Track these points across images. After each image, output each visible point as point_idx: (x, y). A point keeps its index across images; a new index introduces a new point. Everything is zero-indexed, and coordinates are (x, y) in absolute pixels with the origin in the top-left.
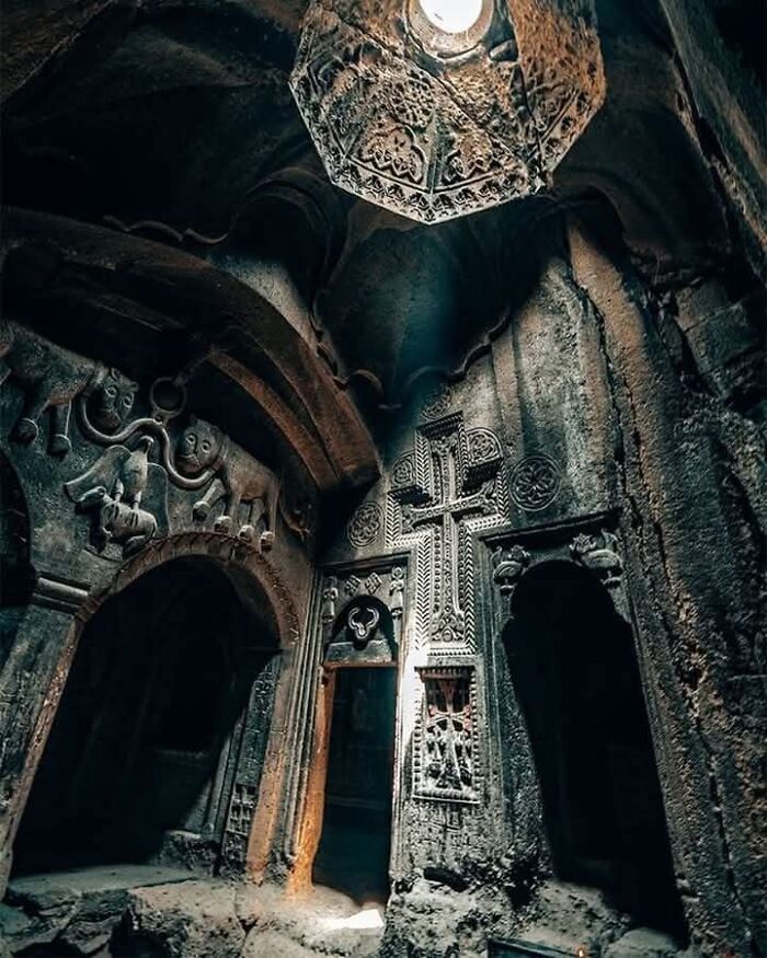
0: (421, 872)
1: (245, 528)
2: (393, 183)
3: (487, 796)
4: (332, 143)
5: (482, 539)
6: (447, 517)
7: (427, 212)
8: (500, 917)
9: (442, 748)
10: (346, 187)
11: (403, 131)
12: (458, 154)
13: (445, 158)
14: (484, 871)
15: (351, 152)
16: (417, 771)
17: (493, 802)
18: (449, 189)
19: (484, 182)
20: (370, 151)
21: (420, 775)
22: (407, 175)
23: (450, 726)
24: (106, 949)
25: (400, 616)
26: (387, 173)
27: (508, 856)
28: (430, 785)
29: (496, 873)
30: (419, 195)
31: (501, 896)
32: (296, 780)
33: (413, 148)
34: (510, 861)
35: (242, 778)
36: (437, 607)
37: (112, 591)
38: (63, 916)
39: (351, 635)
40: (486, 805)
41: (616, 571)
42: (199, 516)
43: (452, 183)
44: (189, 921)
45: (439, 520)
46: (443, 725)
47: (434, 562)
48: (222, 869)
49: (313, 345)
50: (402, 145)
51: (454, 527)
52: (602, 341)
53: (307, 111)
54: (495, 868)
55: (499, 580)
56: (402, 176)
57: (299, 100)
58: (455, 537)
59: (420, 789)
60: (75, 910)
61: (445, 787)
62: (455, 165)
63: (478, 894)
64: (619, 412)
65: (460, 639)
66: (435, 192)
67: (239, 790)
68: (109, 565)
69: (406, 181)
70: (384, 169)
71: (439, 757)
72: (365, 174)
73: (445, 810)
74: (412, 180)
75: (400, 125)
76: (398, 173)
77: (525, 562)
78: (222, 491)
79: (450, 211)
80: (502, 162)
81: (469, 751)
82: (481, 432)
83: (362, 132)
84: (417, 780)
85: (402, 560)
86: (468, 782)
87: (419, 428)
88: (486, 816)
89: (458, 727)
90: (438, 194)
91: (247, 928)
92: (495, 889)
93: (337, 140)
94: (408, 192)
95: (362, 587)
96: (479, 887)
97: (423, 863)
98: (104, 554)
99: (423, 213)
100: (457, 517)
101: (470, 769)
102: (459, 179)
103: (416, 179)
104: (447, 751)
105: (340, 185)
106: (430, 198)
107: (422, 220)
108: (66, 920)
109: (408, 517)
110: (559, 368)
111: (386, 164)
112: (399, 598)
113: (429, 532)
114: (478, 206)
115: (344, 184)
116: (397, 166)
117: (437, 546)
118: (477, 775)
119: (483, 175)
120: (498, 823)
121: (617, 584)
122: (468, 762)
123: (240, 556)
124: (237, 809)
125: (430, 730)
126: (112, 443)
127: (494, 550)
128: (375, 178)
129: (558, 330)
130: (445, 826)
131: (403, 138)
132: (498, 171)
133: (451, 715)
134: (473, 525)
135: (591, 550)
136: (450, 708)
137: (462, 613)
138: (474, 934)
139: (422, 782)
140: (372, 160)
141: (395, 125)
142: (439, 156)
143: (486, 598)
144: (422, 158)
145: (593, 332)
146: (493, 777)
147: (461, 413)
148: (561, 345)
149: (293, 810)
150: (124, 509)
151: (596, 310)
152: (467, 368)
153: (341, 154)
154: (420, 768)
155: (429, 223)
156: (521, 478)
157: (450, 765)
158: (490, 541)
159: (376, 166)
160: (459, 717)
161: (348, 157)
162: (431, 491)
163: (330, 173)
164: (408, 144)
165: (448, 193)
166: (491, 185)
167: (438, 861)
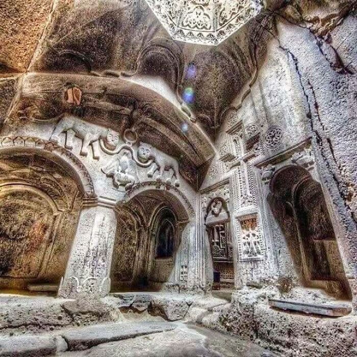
0: (245, 284)
1: (168, 179)
2: (198, 32)
3: (266, 256)
4: (170, 22)
5: (255, 165)
6: (242, 162)
7: (215, 40)
8: (275, 295)
9: (249, 244)
10: (179, 40)
11: (199, 7)
12: (224, 9)
13: (219, 14)
14: (268, 281)
15: (179, 24)
16: (240, 252)
17: (269, 258)
18: (223, 27)
19: (237, 18)
20: (186, 22)
21: (242, 253)
22: (204, 27)
23: (251, 235)
24: (146, 311)
25: (229, 202)
26: (196, 29)
27: (277, 276)
28: (246, 256)
29: (272, 281)
30: (210, 35)
31: (275, 288)
32: (201, 263)
33: (205, 14)
34: (277, 277)
35: (183, 264)
36: (242, 196)
37: (124, 202)
38: (131, 300)
39: (213, 213)
40: (266, 259)
41: (312, 163)
42: (150, 176)
43: (224, 24)
44: (169, 302)
45: (239, 164)
46: (248, 236)
47: (239, 180)
48: (181, 291)
49: (179, 107)
50: (200, 14)
51: (245, 165)
52: (297, 69)
53: (155, 9)
54: (272, 280)
55: (264, 179)
56: (202, 29)
57: (150, 5)
58: (245, 168)
59: (242, 258)
60: (134, 299)
61: (251, 256)
62: (223, 16)
63: (266, 289)
64: (307, 97)
65: (251, 204)
66: (217, 31)
67: (182, 267)
68: (121, 193)
69: (204, 30)
70: (194, 27)
71: (248, 247)
72: (186, 32)
73: (251, 263)
74: (207, 29)
75: (197, 6)
76: (200, 27)
77: (273, 170)
78: (157, 167)
79: (224, 37)
80: (243, 5)
81: (258, 242)
82: (250, 125)
83: (182, 14)
84: (240, 255)
85: (227, 182)
86: (259, 253)
87: (227, 132)
88: (267, 263)
89: (254, 235)
90: (218, 32)
91: (189, 305)
92: (273, 286)
93: (171, 20)
94: (205, 34)
95: (214, 194)
96: (266, 287)
97: (245, 281)
98: (119, 190)
99: (213, 41)
100: (246, 160)
101: (260, 249)
102: (226, 21)
103: (208, 27)
104: (251, 245)
105: (177, 39)
106: (215, 34)
107: (213, 44)
108: (132, 301)
109: (227, 166)
110: (278, 88)
111: (194, 25)
112: (228, 196)
113: (236, 169)
114: (235, 29)
115: (178, 38)
116: (199, 25)
117: (239, 174)
118: (262, 250)
119: (236, 15)
120: (271, 265)
121: (313, 168)
122: (259, 246)
123: (168, 189)
124: (182, 273)
125: (244, 238)
126: (114, 154)
127: (261, 169)
128: (191, 33)
129: (277, 72)
130: (252, 269)
131: (199, 11)
132: (242, 9)
133: (251, 231)
134: (252, 161)
135: (300, 158)
136: (250, 229)
137: (251, 195)
138: (264, 300)
139: (243, 255)
140: (188, 25)
141: (195, 6)
142: (216, 14)
143: (259, 187)
144: (209, 18)
145: (293, 66)
146: (268, 249)
147: (242, 120)
148: (279, 78)
149: (201, 272)
150: (123, 175)
151: (293, 56)
152: (242, 101)
153: (174, 26)
154: (241, 251)
155: (217, 45)
156: (268, 138)
157: (252, 248)
158: (258, 166)
159: (190, 27)
160: (254, 232)
161: (178, 27)
162: (235, 154)
163: (171, 35)
164: (202, 14)
165: (222, 29)
166: (240, 18)
167: (251, 280)
